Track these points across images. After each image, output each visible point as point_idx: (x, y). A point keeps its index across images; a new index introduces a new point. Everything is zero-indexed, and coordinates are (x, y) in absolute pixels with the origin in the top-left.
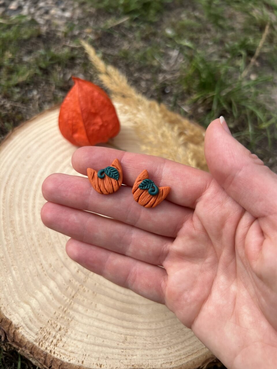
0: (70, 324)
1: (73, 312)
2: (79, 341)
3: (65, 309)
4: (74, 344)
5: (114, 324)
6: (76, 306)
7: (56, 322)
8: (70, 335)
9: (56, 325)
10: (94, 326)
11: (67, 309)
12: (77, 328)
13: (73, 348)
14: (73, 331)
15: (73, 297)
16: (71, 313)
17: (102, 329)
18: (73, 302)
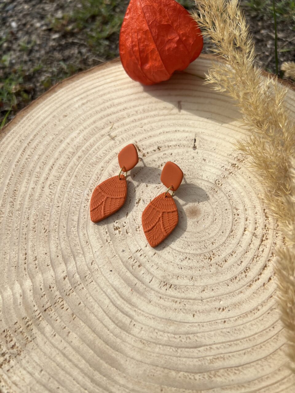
0: (27, 345)
1: (37, 331)
2: (28, 372)
3: (30, 323)
4: (22, 374)
5: (82, 370)
6: (44, 323)
7: (12, 335)
8: (22, 360)
9: (10, 340)
10: (54, 361)
11: (31, 324)
12: (33, 354)
13: (18, 379)
14: (27, 357)
15: (45, 310)
16: (35, 330)
17: (63, 369)
18: (42, 317)
